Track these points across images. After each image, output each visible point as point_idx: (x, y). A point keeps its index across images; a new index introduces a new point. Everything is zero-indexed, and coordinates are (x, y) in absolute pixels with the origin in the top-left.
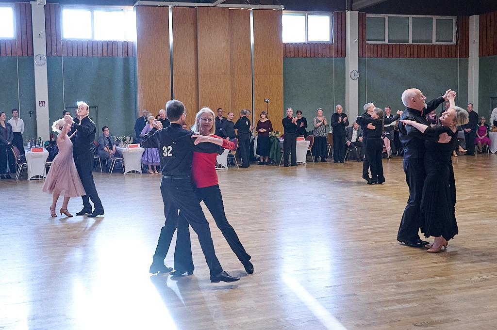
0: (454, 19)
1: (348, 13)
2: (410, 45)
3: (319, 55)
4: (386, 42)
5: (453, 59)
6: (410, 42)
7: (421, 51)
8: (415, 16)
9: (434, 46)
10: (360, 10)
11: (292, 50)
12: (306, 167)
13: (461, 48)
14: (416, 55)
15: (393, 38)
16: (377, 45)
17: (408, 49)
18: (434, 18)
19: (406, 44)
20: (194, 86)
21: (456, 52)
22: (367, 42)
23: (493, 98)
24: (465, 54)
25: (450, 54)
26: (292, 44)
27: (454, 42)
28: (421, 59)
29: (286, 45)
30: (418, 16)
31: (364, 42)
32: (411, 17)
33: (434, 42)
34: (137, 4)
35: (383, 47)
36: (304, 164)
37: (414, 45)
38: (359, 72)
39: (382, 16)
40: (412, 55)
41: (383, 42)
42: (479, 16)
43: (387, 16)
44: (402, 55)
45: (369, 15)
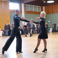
0: (41, 7)
1: (22, 4)
4: (29, 10)
6: (33, 11)
8: (34, 6)
9: (37, 12)
18: (37, 6)
22: (26, 10)
28: (35, 14)
33: (37, 11)
39: (28, 5)
43: (29, 5)
44: (32, 13)
45: (26, 5)
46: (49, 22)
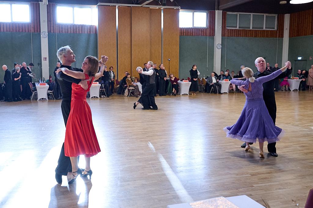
0: (276, 16)
1: (217, 11)
2: (251, 30)
3: (200, 35)
4: (238, 28)
5: (275, 38)
6: (251, 28)
7: (257, 34)
8: (254, 14)
9: (264, 31)
10: (223, 10)
11: (185, 31)
12: (189, 96)
13: (279, 32)
14: (254, 36)
15: (241, 26)
16: (232, 30)
17: (250, 32)
18: (265, 15)
19: (249, 29)
20: (129, 51)
21: (276, 35)
22: (227, 28)
23: (296, 61)
24: (282, 36)
25: (273, 35)
26: (185, 28)
27: (276, 29)
28: (257, 38)
29: (181, 29)
30: (256, 14)
31: (225, 28)
32: (252, 14)
33: (264, 29)
34: (99, 4)
35: (236, 31)
36: (188, 95)
37: (253, 30)
38: (222, 45)
39: (235, 13)
40: (252, 36)
41: (236, 28)
42: (289, 14)
43: (238, 13)
44: (246, 35)
45: (228, 13)
46: (300, 58)
